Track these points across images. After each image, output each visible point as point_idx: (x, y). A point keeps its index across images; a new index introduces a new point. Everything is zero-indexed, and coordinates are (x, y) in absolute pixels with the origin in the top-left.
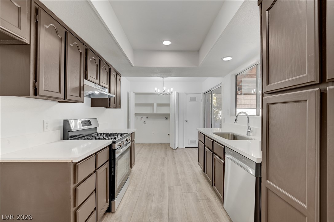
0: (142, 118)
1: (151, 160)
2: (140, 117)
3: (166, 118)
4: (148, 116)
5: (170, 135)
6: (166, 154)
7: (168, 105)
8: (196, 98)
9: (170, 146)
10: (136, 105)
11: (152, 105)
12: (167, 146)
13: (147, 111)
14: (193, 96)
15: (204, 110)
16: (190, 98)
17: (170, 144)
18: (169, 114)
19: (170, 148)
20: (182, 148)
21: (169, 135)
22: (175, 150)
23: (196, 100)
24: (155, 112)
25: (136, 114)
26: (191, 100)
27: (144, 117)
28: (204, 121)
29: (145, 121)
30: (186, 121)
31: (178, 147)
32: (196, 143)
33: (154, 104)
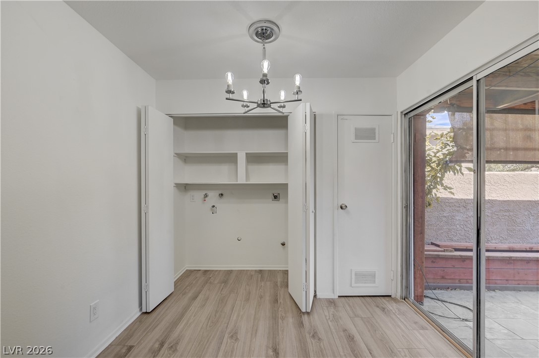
0: (206, 196)
2: (201, 194)
3: (275, 197)
4: (222, 191)
5: (289, 245)
7: (282, 158)
8: (374, 129)
11: (232, 159)
14: (365, 123)
15: (405, 171)
16: (356, 129)
17: (287, 271)
18: (285, 186)
21: (283, 244)
22: (308, 313)
23: (374, 138)
24: (242, 180)
26: (357, 137)
27: (213, 195)
28: (407, 207)
29: (214, 206)
30: (341, 208)
31: (315, 296)
32: (377, 280)
33: (237, 153)
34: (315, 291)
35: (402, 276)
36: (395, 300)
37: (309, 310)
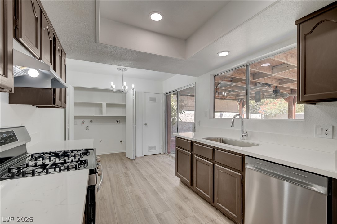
0: (83, 122)
1: (109, 179)
2: (81, 121)
3: (118, 122)
4: (92, 119)
6: (126, 167)
7: (123, 106)
8: (156, 98)
9: (127, 156)
10: (76, 104)
12: (122, 157)
13: (93, 112)
14: (153, 96)
15: (165, 113)
16: (150, 98)
18: (125, 117)
19: (127, 159)
20: (141, 157)
21: (121, 142)
22: (134, 160)
23: (156, 101)
24: (105, 114)
25: (76, 117)
26: (150, 101)
27: (87, 122)
28: (165, 124)
29: (88, 127)
30: (145, 125)
31: (136, 157)
32: (156, 148)
33: (102, 103)
34: (136, 155)
35: (164, 146)
36: (162, 154)
37: (134, 159)
